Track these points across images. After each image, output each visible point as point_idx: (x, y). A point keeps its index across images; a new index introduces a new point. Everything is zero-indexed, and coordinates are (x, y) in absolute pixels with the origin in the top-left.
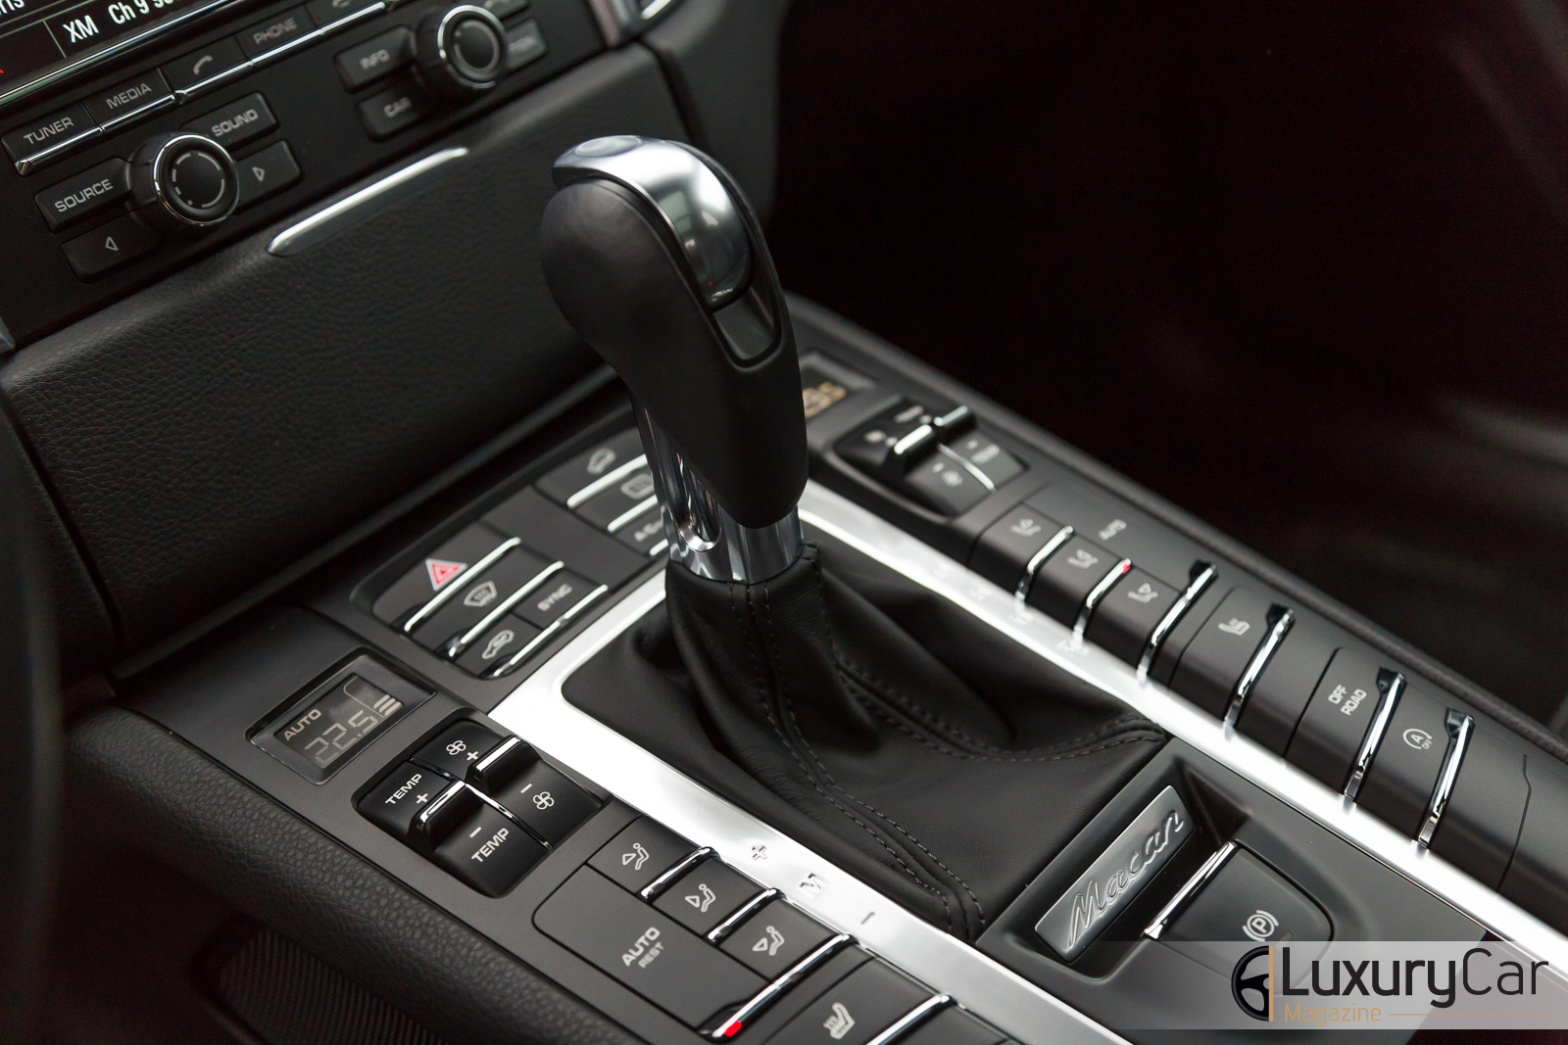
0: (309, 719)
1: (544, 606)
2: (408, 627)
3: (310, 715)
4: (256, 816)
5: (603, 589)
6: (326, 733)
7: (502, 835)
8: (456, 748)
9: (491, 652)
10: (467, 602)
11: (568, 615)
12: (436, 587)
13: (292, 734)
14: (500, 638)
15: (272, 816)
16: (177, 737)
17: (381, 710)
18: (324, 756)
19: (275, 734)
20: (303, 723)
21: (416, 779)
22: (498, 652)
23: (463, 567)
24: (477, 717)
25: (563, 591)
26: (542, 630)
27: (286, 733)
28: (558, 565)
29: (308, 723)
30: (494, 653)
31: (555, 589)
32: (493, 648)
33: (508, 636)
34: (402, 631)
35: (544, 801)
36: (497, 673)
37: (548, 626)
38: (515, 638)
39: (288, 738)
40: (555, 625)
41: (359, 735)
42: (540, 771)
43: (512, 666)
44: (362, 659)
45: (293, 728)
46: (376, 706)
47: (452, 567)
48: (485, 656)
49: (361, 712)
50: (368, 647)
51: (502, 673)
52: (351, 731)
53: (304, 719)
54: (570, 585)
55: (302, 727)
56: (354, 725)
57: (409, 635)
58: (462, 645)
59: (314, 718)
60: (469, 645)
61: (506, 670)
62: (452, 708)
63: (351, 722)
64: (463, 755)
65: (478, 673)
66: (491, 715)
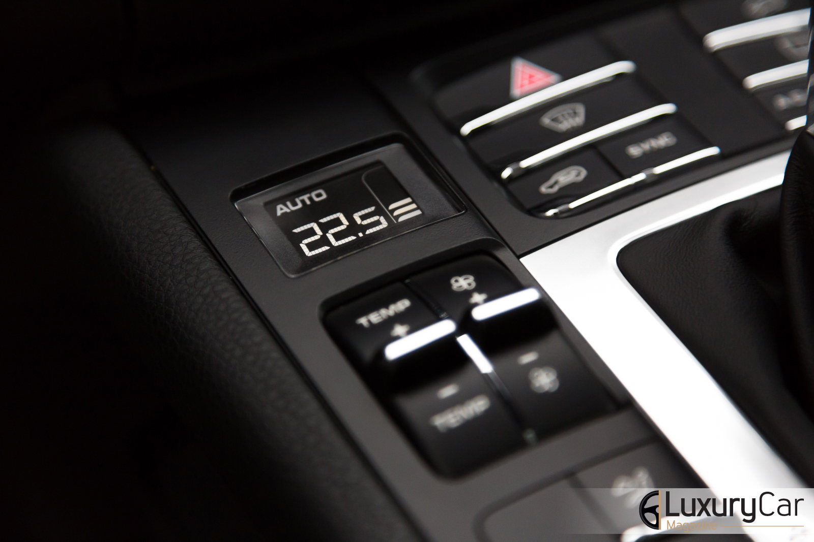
0: (310, 199)
1: (635, 151)
2: (467, 129)
3: (313, 194)
4: (206, 291)
5: (713, 151)
6: (322, 221)
7: (479, 406)
8: (463, 283)
9: (551, 187)
10: (546, 121)
11: (660, 169)
12: (516, 91)
13: (286, 210)
14: (568, 173)
15: (224, 296)
16: (158, 175)
17: (396, 213)
18: (311, 247)
19: (266, 204)
20: (303, 202)
21: (403, 305)
22: (561, 189)
23: (554, 77)
24: (504, 255)
25: (664, 141)
26: (622, 178)
27: (279, 207)
28: (667, 108)
29: (308, 202)
30: (556, 189)
31: (655, 136)
32: (556, 183)
33: (578, 175)
34: (457, 132)
35: (545, 380)
36: (550, 213)
37: (630, 176)
38: (586, 179)
39: (279, 213)
40: (640, 177)
41: (361, 235)
42: (553, 342)
43: (570, 210)
44: (395, 147)
45: (289, 204)
46: (392, 207)
47: (540, 75)
48: (544, 189)
49: (373, 209)
50: (406, 135)
51: (555, 214)
52: (353, 228)
53: (305, 197)
54: (675, 134)
55: (300, 206)
56: (359, 221)
57: (465, 139)
58: (520, 168)
59: (317, 199)
60: (530, 170)
61: (561, 212)
62: (477, 235)
63: (357, 217)
64: (468, 294)
65: (528, 206)
66: (523, 260)
